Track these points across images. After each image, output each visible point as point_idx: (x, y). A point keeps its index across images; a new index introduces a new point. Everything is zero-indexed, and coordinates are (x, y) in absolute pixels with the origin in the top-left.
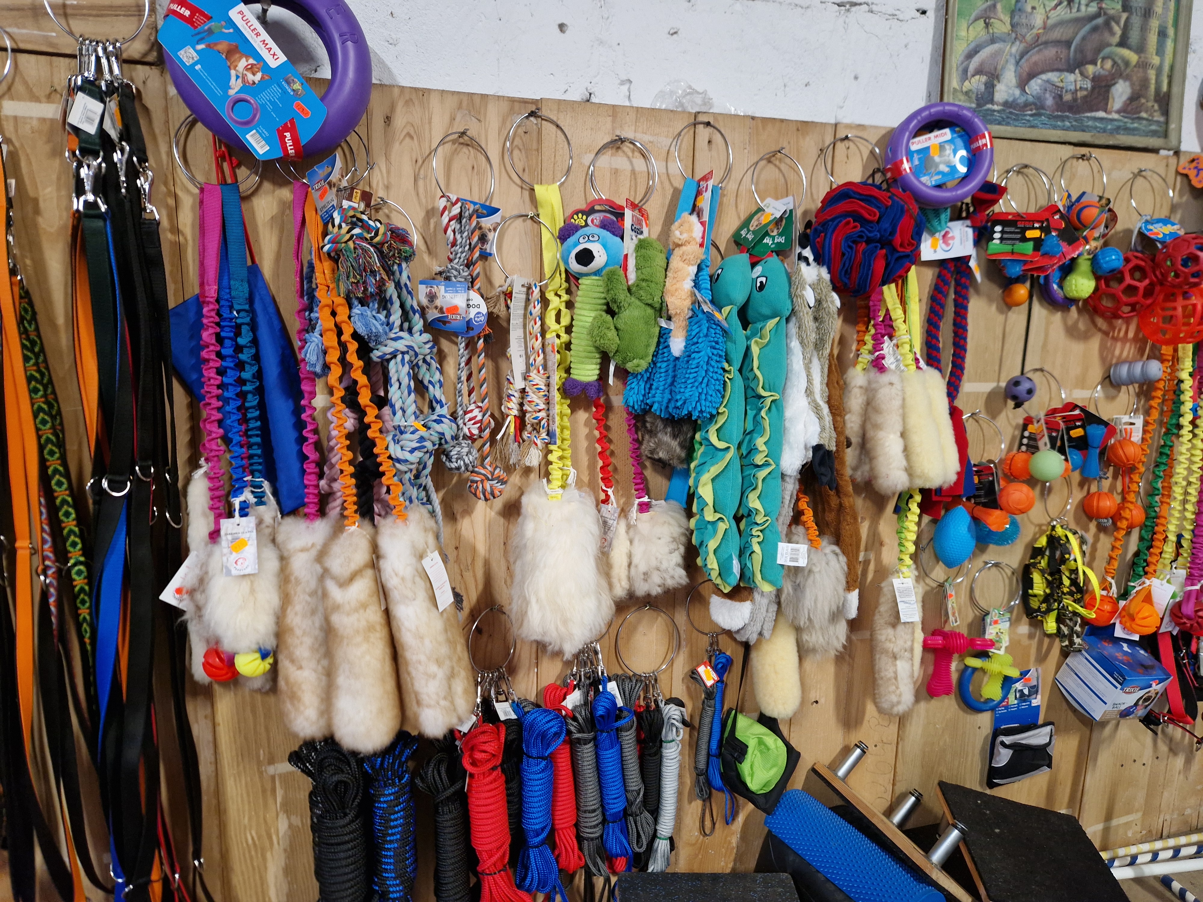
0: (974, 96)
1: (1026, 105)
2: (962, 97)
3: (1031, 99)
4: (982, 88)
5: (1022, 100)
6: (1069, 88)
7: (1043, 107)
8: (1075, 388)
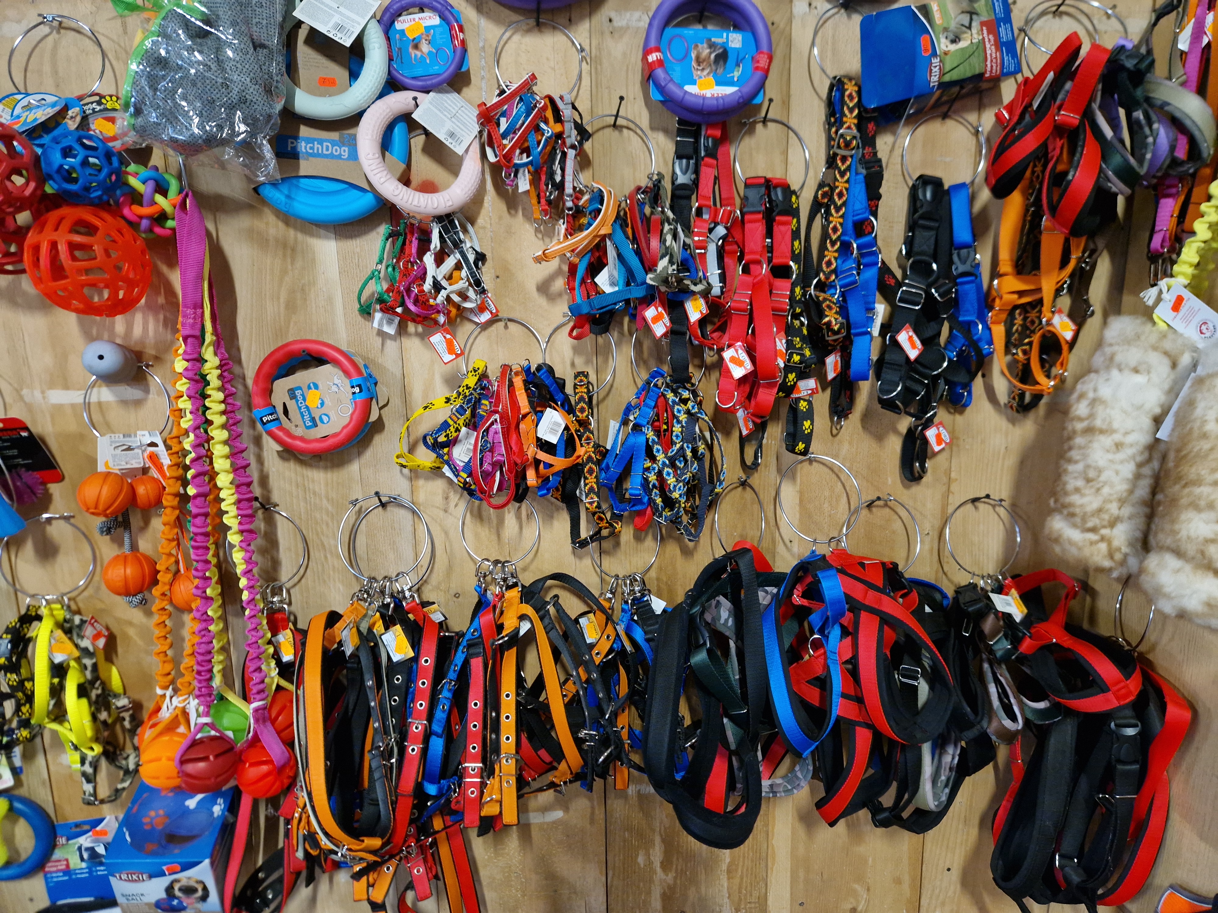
8: (51, 388)
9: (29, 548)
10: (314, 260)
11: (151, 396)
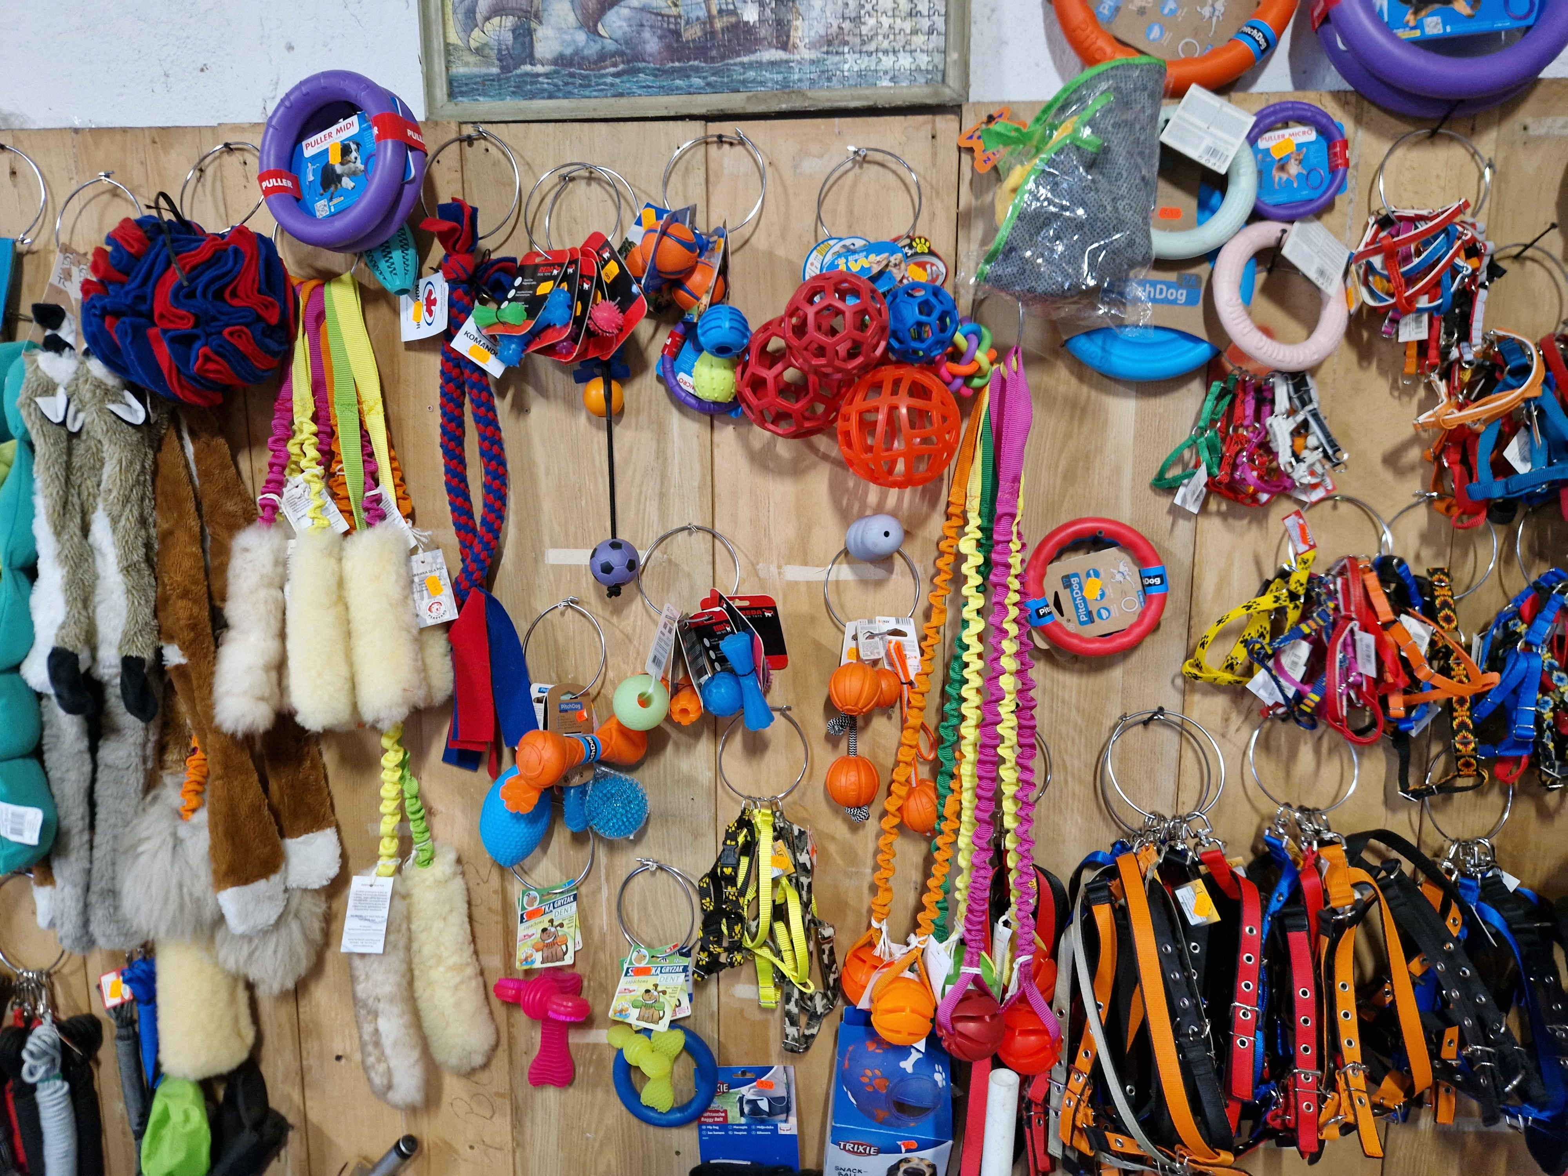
0: (493, 54)
1: (603, 57)
2: (472, 59)
3: (610, 46)
4: (508, 38)
5: (592, 50)
6: (693, 15)
7: (638, 57)
8: (788, 563)
9: (737, 742)
10: (1105, 422)
11: (894, 576)
